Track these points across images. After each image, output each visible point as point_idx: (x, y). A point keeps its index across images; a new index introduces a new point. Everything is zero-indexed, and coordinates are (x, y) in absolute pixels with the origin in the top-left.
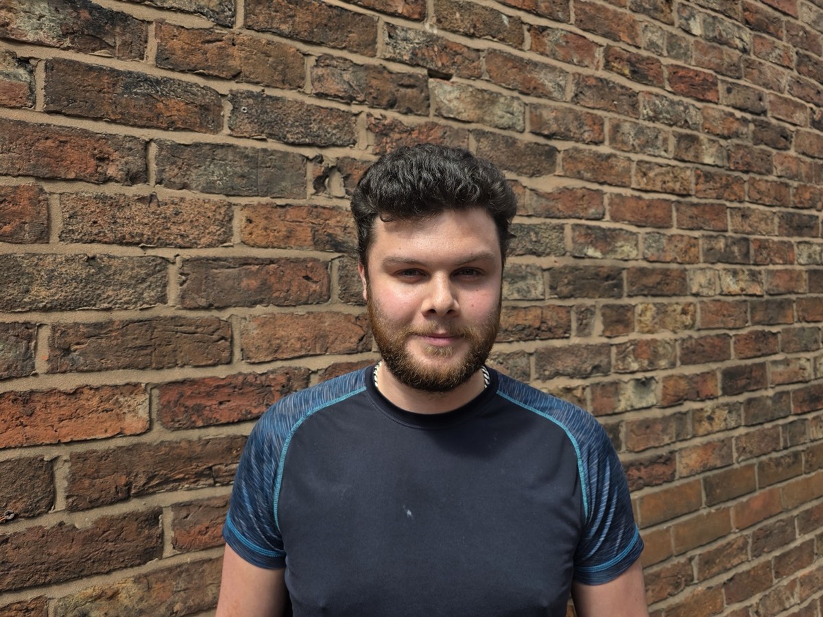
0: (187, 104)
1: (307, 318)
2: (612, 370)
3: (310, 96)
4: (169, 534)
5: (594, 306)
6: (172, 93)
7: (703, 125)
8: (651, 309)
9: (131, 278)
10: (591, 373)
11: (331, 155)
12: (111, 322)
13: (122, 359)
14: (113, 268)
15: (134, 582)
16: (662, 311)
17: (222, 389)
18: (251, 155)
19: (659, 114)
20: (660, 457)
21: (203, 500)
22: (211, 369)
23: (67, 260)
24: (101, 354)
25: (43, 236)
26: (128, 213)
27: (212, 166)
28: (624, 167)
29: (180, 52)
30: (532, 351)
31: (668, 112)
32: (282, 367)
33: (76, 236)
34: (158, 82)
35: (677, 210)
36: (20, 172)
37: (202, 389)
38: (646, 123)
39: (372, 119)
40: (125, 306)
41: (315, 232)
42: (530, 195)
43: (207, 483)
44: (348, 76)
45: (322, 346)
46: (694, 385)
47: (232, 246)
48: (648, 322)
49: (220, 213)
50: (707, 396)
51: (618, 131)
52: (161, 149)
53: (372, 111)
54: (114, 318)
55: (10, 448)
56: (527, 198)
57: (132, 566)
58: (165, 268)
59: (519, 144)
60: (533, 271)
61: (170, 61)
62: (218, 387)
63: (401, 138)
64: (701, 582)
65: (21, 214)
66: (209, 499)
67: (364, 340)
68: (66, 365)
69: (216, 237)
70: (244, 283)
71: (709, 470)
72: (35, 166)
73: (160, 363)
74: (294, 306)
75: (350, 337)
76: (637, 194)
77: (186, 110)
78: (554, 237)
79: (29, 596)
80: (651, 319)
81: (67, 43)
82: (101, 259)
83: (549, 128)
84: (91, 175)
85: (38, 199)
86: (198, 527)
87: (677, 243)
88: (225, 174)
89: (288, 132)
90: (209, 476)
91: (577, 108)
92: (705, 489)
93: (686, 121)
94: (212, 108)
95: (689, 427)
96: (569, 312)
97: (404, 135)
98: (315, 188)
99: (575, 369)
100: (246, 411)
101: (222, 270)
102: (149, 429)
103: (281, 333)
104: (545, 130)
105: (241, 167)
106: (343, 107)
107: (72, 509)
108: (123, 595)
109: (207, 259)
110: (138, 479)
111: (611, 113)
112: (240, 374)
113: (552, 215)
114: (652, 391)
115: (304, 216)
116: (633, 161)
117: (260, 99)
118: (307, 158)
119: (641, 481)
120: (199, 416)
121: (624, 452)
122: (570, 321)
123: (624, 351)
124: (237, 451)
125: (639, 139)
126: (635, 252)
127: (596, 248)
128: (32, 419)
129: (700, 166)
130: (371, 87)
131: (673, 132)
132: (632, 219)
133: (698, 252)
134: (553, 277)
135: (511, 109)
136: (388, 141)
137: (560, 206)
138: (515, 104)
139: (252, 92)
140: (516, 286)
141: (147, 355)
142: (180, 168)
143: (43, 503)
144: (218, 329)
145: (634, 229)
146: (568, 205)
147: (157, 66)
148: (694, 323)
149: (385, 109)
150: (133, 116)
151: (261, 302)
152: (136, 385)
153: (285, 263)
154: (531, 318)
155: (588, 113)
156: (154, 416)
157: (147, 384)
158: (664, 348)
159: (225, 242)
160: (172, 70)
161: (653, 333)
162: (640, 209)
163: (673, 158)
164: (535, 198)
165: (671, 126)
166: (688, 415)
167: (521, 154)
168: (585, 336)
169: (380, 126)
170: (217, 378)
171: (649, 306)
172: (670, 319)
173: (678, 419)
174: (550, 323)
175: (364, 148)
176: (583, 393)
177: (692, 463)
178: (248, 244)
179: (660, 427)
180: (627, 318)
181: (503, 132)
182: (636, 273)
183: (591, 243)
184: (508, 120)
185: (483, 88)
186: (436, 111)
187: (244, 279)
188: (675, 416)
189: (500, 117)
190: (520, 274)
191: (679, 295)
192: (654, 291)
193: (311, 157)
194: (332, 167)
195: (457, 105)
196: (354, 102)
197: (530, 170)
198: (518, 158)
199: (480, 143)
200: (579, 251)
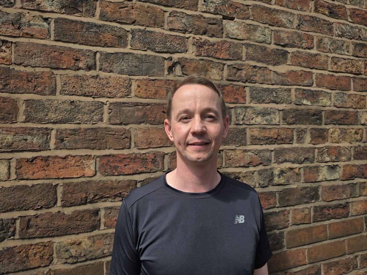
0: (112, 35)
2: (315, 160)
3: (167, 30)
4: (103, 220)
5: (306, 129)
6: (106, 31)
8: (337, 131)
9: (88, 110)
10: (304, 161)
11: (176, 57)
12: (80, 129)
13: (85, 144)
14: (81, 106)
15: (88, 239)
16: (344, 132)
17: (126, 159)
18: (139, 57)
19: (345, 33)
20: (341, 205)
21: (117, 207)
22: (121, 150)
23: (62, 102)
24: (76, 142)
25: (53, 92)
26: (87, 83)
27: (123, 62)
28: (324, 60)
29: (110, 13)
30: (273, 149)
31: (349, 32)
32: (152, 151)
33: (66, 93)
34: (100, 26)
35: (354, 82)
36: (45, 66)
37: (117, 159)
38: (337, 38)
39: (195, 39)
40: (86, 122)
41: (168, 91)
42: (274, 74)
43: (119, 199)
44: (184, 20)
45: (170, 143)
46: (361, 170)
47: (131, 97)
48: (336, 138)
49: (126, 83)
51: (321, 42)
52: (101, 55)
53: (195, 36)
54: (81, 127)
55: (39, 179)
56: (272, 75)
57: (87, 232)
58: (103, 106)
59: (268, 50)
60: (274, 111)
61: (106, 17)
62: (124, 158)
63: (209, 48)
64: (361, 268)
65: (44, 83)
68: (62, 145)
69: (124, 94)
70: (136, 114)
72: (50, 63)
73: (100, 147)
74: (158, 124)
77: (112, 38)
78: (285, 94)
79: (46, 240)
80: (337, 136)
81: (63, 11)
82: (76, 102)
83: (284, 42)
84: (73, 67)
85: (52, 77)
86: (114, 218)
87: (353, 98)
88: (128, 66)
89: (156, 47)
90: (120, 197)
91: (299, 31)
92: (366, 223)
93: (360, 37)
94: (123, 37)
95: (358, 191)
96: (293, 131)
97: (210, 47)
98: (168, 72)
99: (295, 159)
100: (136, 169)
101: (126, 108)
102: (95, 175)
103: (152, 136)
104: (282, 42)
105: (135, 63)
106: (182, 35)
107: (64, 206)
108: (83, 244)
109: (120, 103)
110: (90, 195)
111: (318, 33)
112: (134, 153)
113: (284, 84)
114: (337, 172)
115: (163, 84)
116: (329, 57)
117: (144, 32)
118: (165, 58)
119: (330, 216)
120: (116, 171)
121: (321, 201)
122: (293, 135)
123: (322, 151)
124: (132, 187)
125: (333, 46)
126: (329, 103)
127: (308, 100)
128: (48, 168)
130: (195, 25)
131: (352, 42)
132: (328, 86)
133: (365, 103)
134: (284, 114)
135: (264, 33)
136: (203, 50)
137: (289, 80)
138: (267, 30)
139: (141, 29)
140: (265, 118)
141: (94, 143)
142: (109, 64)
143: (52, 203)
144: (125, 133)
145: (329, 91)
146: (293, 79)
147: (100, 20)
148: (362, 139)
149: (202, 35)
150: (90, 41)
151: (143, 122)
152: (90, 156)
153: (154, 105)
154: (272, 134)
155: (305, 34)
156: (97, 169)
157: (94, 156)
158: (344, 150)
159: (128, 96)
160: (106, 21)
161: (338, 143)
162: (333, 81)
163: (352, 55)
164: (276, 76)
165: (351, 39)
166: (357, 185)
167: (268, 55)
168: (301, 143)
169: (199, 43)
170: (123, 155)
171: (337, 129)
172: (348, 136)
173: (351, 186)
174: (282, 136)
175: (191, 54)
176: (299, 171)
177: (359, 209)
178: (138, 97)
179: (341, 190)
180: (324, 135)
181: (260, 44)
182: (329, 113)
183: (305, 98)
184: (263, 38)
185: (250, 23)
186: (226, 35)
187: (136, 112)
188: (350, 185)
189: (259, 37)
190: (267, 112)
191: (354, 125)
192: (339, 122)
193: (166, 58)
194: (176, 62)
195: (237, 32)
196: (187, 32)
197: (273, 62)
198: (267, 57)
199: (248, 50)
200: (299, 102)
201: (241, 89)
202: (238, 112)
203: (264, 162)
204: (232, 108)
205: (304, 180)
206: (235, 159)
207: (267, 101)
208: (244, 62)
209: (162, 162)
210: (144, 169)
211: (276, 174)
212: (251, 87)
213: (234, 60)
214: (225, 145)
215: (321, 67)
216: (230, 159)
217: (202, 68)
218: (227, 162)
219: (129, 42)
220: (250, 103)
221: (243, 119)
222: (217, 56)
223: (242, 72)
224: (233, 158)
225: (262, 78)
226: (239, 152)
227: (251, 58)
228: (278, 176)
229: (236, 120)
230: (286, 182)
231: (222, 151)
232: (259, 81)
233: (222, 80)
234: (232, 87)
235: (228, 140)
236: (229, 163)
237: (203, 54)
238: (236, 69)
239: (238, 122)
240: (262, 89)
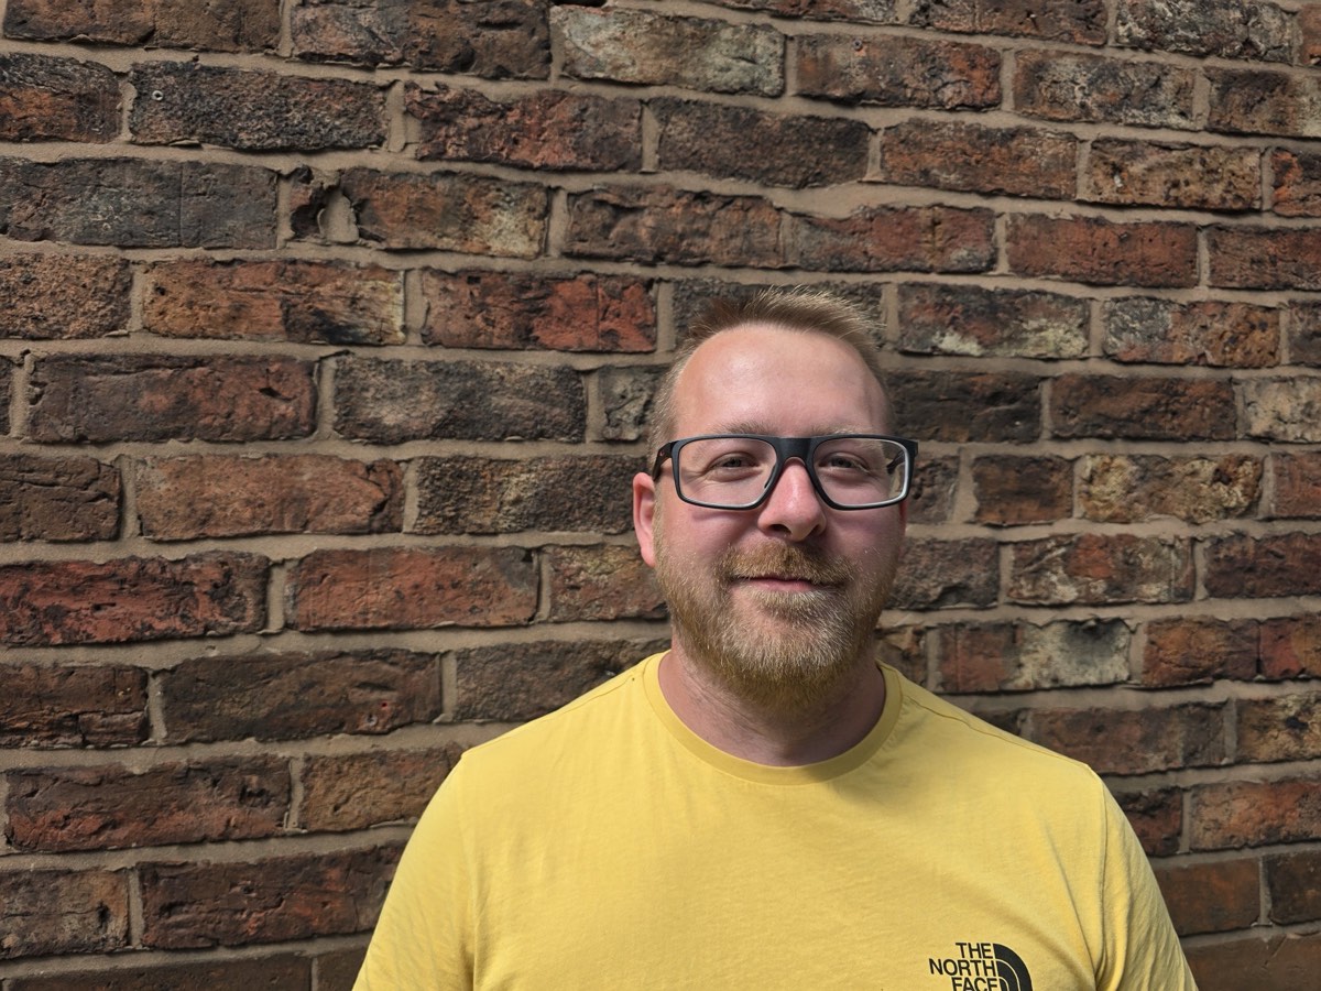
0: (55, 95)
1: (266, 464)
2: (1003, 598)
3: (289, 60)
5: (955, 458)
6: (29, 79)
7: (1302, 49)
8: (1119, 467)
10: (941, 599)
11: (327, 166)
16: (1155, 473)
17: (100, 584)
18: (167, 174)
19: (1167, 32)
20: (1134, 799)
21: (61, 769)
22: (81, 547)
27: (95, 198)
28: (1055, 156)
29: (44, 9)
31: (1192, 26)
32: (215, 551)
34: (4, 62)
35: (1214, 246)
37: (63, 580)
38: (1127, 55)
39: (417, 92)
41: (288, 308)
42: (793, 225)
43: (70, 741)
44: (369, 17)
45: (296, 517)
46: (1247, 645)
47: (127, 335)
48: (1113, 498)
49: (107, 279)
50: (1287, 671)
51: (1041, 79)
52: (6, 174)
53: (418, 78)
56: (785, 232)
58: (7, 373)
59: (767, 121)
61: (29, 25)
62: (92, 579)
63: (480, 126)
66: (72, 769)
67: (386, 511)
69: (97, 321)
70: (145, 400)
71: (1286, 841)
74: (242, 443)
75: (356, 504)
76: (1091, 213)
77: (52, 106)
80: (1120, 491)
83: (846, 84)
86: (51, 815)
87: (1208, 321)
88: (118, 211)
89: (241, 129)
90: (74, 730)
91: (927, 36)
92: (1271, 885)
93: (1248, 43)
94: (101, 98)
95: (1228, 740)
97: (489, 120)
98: (294, 227)
100: (143, 624)
101: (105, 377)
103: (215, 490)
104: (836, 87)
105: (149, 197)
106: (356, 76)
109: (78, 358)
111: (1021, 40)
112: (133, 558)
113: (846, 267)
114: (1118, 650)
115: (269, 280)
116: (1082, 141)
117: (187, 75)
118: (279, 175)
120: (56, 627)
123: (1039, 559)
124: (126, 693)
125: (1100, 91)
126: (1079, 343)
127: (965, 334)
129: (1290, 144)
130: (417, 33)
131: (1207, 69)
132: (1074, 270)
133: (1277, 340)
135: (749, 51)
136: (451, 133)
137: (869, 246)
138: (761, 41)
139: (174, 64)
142: (38, 205)
144: (97, 479)
145: (1078, 291)
146: (892, 243)
147: (4, 37)
148: (1254, 504)
149: (449, 72)
151: (176, 434)
153: (224, 365)
155: (956, 45)
158: (1157, 555)
159: (115, 328)
160: (32, 40)
161: (1127, 522)
162: (1099, 247)
163: (1206, 129)
164: (804, 231)
165: (1201, 56)
166: (1224, 712)
167: (771, 143)
168: (928, 521)
169: (434, 105)
170: (88, 564)
171: (1117, 461)
172: (1178, 493)
173: (1191, 716)
175: (399, 149)
176: (917, 642)
177: (1234, 821)
178: (156, 333)
179: (1138, 732)
180: (1049, 486)
181: (728, 100)
182: (1078, 388)
183: (951, 323)
184: (741, 74)
185: (680, 13)
186: (563, 69)
187: (145, 393)
188: (1185, 711)
189: (721, 70)
191: (1211, 439)
192: (1134, 429)
193: (285, 172)
194: (330, 187)
195: (613, 52)
196: (381, 65)
197: (795, 173)
198: (763, 151)
199: (670, 126)
200: (919, 341)
201: (632, 293)
202: (618, 390)
204: (588, 373)
205: (943, 684)
206: (602, 585)
208: (648, 177)
209: (260, 597)
210: (177, 623)
212: (679, 283)
213: (600, 170)
214: (553, 529)
215: (1039, 188)
216: (576, 587)
217: (444, 207)
218: (563, 598)
219: (126, 114)
221: (640, 420)
222: (521, 154)
223: (640, 222)
224: (588, 581)
225: (737, 242)
226: (618, 559)
227: (684, 160)
229: (606, 421)
231: (539, 550)
232: (719, 256)
233: (542, 258)
234: (591, 284)
235: (568, 505)
236: (572, 602)
237: (451, 152)
238: (610, 209)
239: (617, 430)
240: (737, 289)
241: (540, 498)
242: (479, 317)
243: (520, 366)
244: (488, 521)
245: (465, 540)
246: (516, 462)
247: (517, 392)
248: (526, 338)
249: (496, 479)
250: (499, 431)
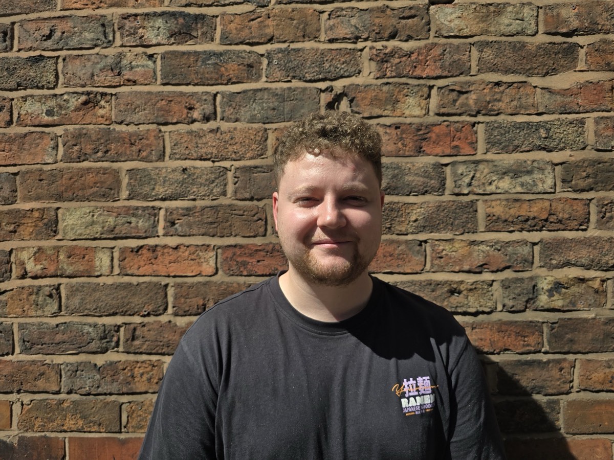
0: (239, 65)
3: (324, 42)
6: (230, 60)
9: (206, 180)
11: (339, 85)
12: (195, 207)
13: (201, 229)
14: (196, 174)
17: (259, 252)
18: (279, 93)
22: (252, 239)
23: (173, 171)
24: (190, 226)
25: (161, 158)
26: (204, 140)
27: (254, 104)
29: (234, 31)
30: (537, 240)
33: (177, 156)
34: (221, 54)
36: (150, 121)
37: (247, 251)
39: (375, 50)
40: (203, 198)
42: (542, 93)
44: (355, 20)
47: (267, 158)
49: (259, 136)
52: (223, 97)
53: (375, 44)
54: (197, 205)
55: (146, 276)
56: (538, 96)
58: (226, 174)
59: (529, 47)
60: (540, 166)
61: (229, 38)
62: (257, 250)
63: (400, 62)
65: (149, 145)
68: (172, 230)
69: (256, 152)
72: (157, 117)
73: (222, 233)
77: (238, 69)
78: (570, 131)
79: (154, 358)
81: (172, 40)
82: (190, 169)
83: (568, 26)
84: (185, 119)
85: (160, 136)
88: (262, 109)
94: (255, 65)
96: (587, 205)
97: (404, 59)
99: (592, 261)
100: (274, 268)
101: (260, 174)
102: (216, 273)
104: (563, 28)
105: (274, 103)
106: (350, 46)
107: (176, 314)
109: (250, 167)
110: (209, 302)
112: (271, 243)
113: (568, 111)
117: (286, 53)
118: (321, 90)
120: (245, 268)
122: (589, 213)
128: (157, 260)
130: (374, 25)
134: (566, 171)
135: (520, 16)
136: (389, 66)
137: (580, 101)
138: (527, 10)
139: (281, 49)
140: (519, 180)
141: (215, 228)
142: (234, 109)
143: (162, 308)
144: (257, 213)
146: (591, 98)
147: (221, 44)
149: (387, 40)
150: (207, 79)
152: (209, 246)
154: (537, 210)
156: (219, 265)
157: (214, 246)
159: (262, 155)
160: (230, 44)
164: (547, 95)
167: (531, 56)
168: (608, 229)
169: (381, 55)
170: (255, 245)
174: (561, 215)
175: (367, 75)
176: (602, 285)
181: (510, 39)
184: (516, 27)
185: (488, 2)
186: (436, 33)
189: (507, 26)
190: (525, 169)
193: (323, 88)
194: (340, 94)
195: (458, 23)
196: (360, 40)
197: (542, 70)
198: (527, 61)
199: (483, 53)
200: (605, 144)
201: (466, 129)
202: (460, 172)
203: (515, 265)
204: (446, 165)
206: (453, 256)
207: (523, 148)
208: (473, 77)
211: (543, 289)
212: (488, 123)
213: (452, 76)
214: (431, 232)
216: (441, 258)
217: (386, 98)
218: (436, 262)
219: (264, 70)
220: (485, 153)
221: (470, 185)
222: (418, 72)
223: (470, 97)
224: (447, 255)
225: (514, 103)
226: (460, 246)
227: (490, 68)
228: (547, 294)
229: (454, 185)
230: (567, 306)
231: (426, 242)
232: (506, 110)
233: (426, 116)
234: (447, 126)
235: (438, 222)
236: (440, 264)
237: (388, 74)
238: (456, 92)
239: (459, 189)
240: (515, 125)
241: (426, 219)
242: (400, 143)
243: (417, 163)
244: (403, 229)
245: (394, 237)
246: (415, 204)
247: (417, 174)
248: (419, 151)
249: (407, 211)
250: (408, 191)
